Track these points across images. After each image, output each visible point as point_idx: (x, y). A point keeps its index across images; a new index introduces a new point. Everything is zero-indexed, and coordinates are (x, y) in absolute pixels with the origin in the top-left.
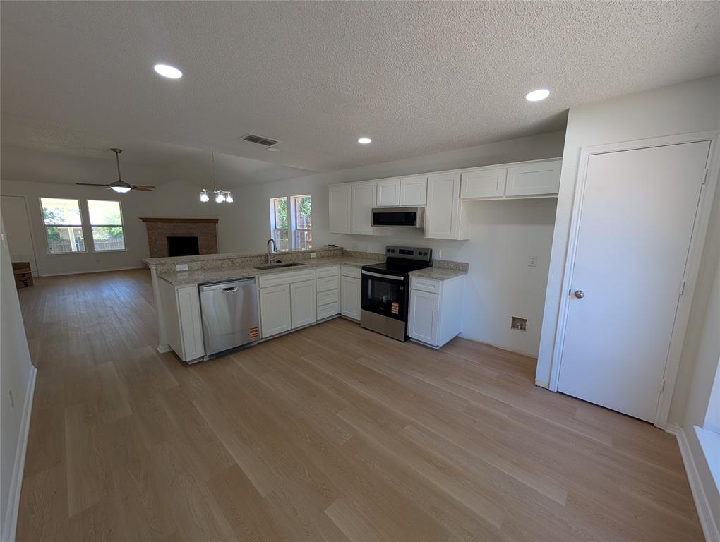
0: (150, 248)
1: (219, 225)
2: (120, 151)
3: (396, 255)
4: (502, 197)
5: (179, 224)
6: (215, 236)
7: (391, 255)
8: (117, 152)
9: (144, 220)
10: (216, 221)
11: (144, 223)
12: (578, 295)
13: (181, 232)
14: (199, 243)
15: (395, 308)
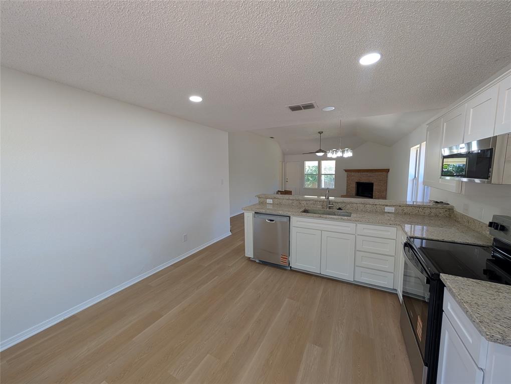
0: (347, 189)
1: (390, 174)
2: (322, 132)
5: (364, 173)
6: (386, 182)
8: (320, 133)
9: (346, 171)
10: (387, 171)
11: (346, 173)
13: (364, 179)
14: (374, 187)
15: (420, 329)
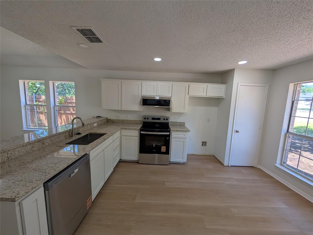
3: (150, 120)
4: (205, 96)
7: (146, 120)
12: (237, 131)
15: (163, 149)
